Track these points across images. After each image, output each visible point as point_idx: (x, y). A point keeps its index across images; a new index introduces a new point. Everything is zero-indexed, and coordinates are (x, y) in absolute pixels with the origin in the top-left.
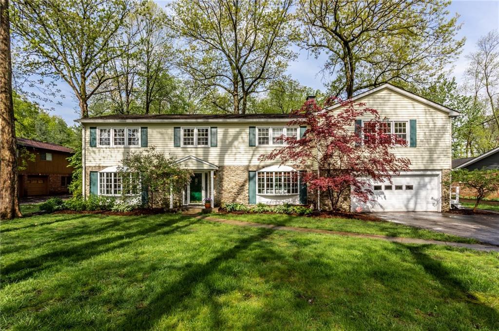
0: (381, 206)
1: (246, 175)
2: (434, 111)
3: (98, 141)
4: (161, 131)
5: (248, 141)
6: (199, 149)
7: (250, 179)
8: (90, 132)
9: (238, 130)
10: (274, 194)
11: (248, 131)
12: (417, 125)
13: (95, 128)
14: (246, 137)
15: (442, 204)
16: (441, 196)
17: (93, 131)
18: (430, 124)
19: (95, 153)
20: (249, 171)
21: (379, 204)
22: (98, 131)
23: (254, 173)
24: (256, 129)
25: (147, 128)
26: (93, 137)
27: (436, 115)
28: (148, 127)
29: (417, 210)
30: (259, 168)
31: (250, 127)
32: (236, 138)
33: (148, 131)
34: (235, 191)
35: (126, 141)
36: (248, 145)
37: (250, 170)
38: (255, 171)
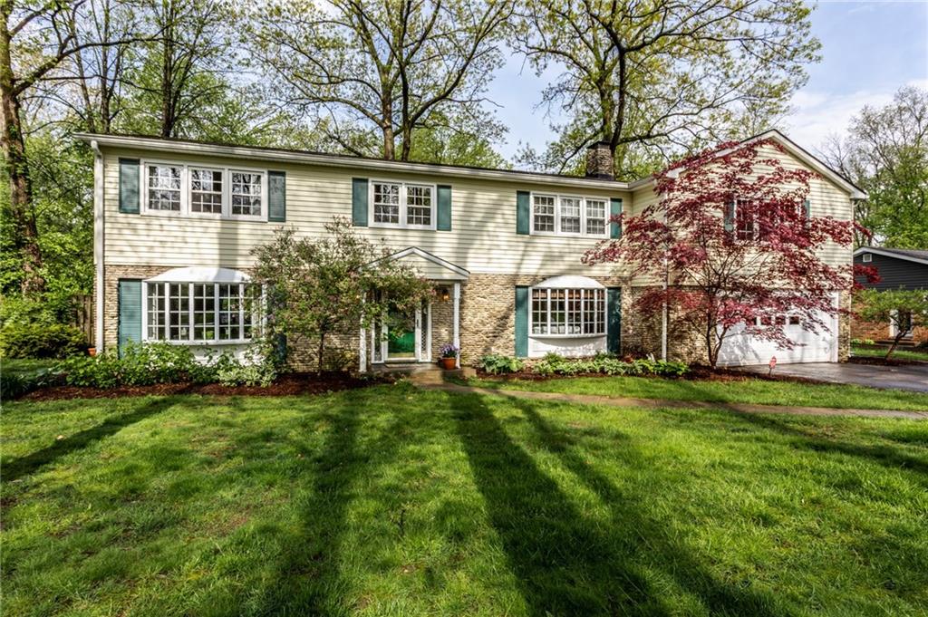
0: (756, 355)
1: (510, 296)
2: (832, 187)
3: (144, 199)
4: (319, 184)
5: (515, 222)
6: (410, 234)
7: (520, 303)
8: (120, 172)
9: (494, 196)
10: (567, 335)
11: (515, 200)
12: (811, 210)
13: (137, 162)
14: (511, 212)
15: (840, 348)
16: (837, 335)
17: (126, 168)
18: (827, 211)
19: (135, 229)
20: (517, 287)
21: (753, 351)
22: (144, 171)
23: (525, 290)
24: (531, 196)
25: (283, 174)
26: (129, 187)
27: (834, 195)
28: (287, 172)
29: (806, 360)
30: (535, 279)
31: (519, 193)
32: (490, 214)
33: (287, 182)
34: (489, 328)
35: (227, 204)
36: (515, 230)
37: (519, 284)
38: (527, 287)
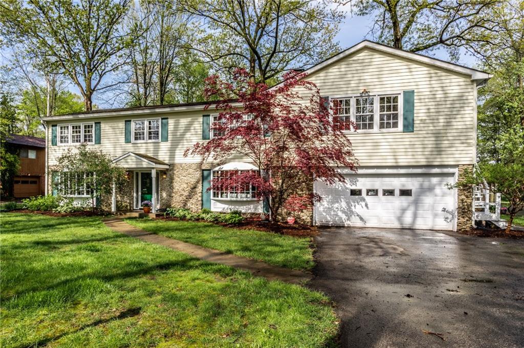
0: (361, 219)
1: (198, 174)
2: (444, 74)
3: (58, 139)
4: (113, 125)
5: (202, 133)
6: (149, 145)
7: (204, 178)
8: (52, 129)
9: (189, 119)
10: (229, 199)
11: (202, 120)
12: (415, 98)
13: (56, 126)
14: (199, 128)
15: (458, 219)
16: (457, 207)
17: (54, 128)
18: (438, 96)
19: (56, 152)
20: (203, 170)
21: (358, 215)
22: (58, 129)
23: (209, 172)
24: (211, 117)
25: (100, 123)
26: (54, 135)
27: (448, 81)
28: (102, 122)
29: (417, 227)
30: (213, 166)
31: (204, 116)
32: (188, 129)
33: (101, 126)
34: (186, 193)
35: (82, 139)
36: (202, 138)
37: (204, 168)
38: (210, 170)
